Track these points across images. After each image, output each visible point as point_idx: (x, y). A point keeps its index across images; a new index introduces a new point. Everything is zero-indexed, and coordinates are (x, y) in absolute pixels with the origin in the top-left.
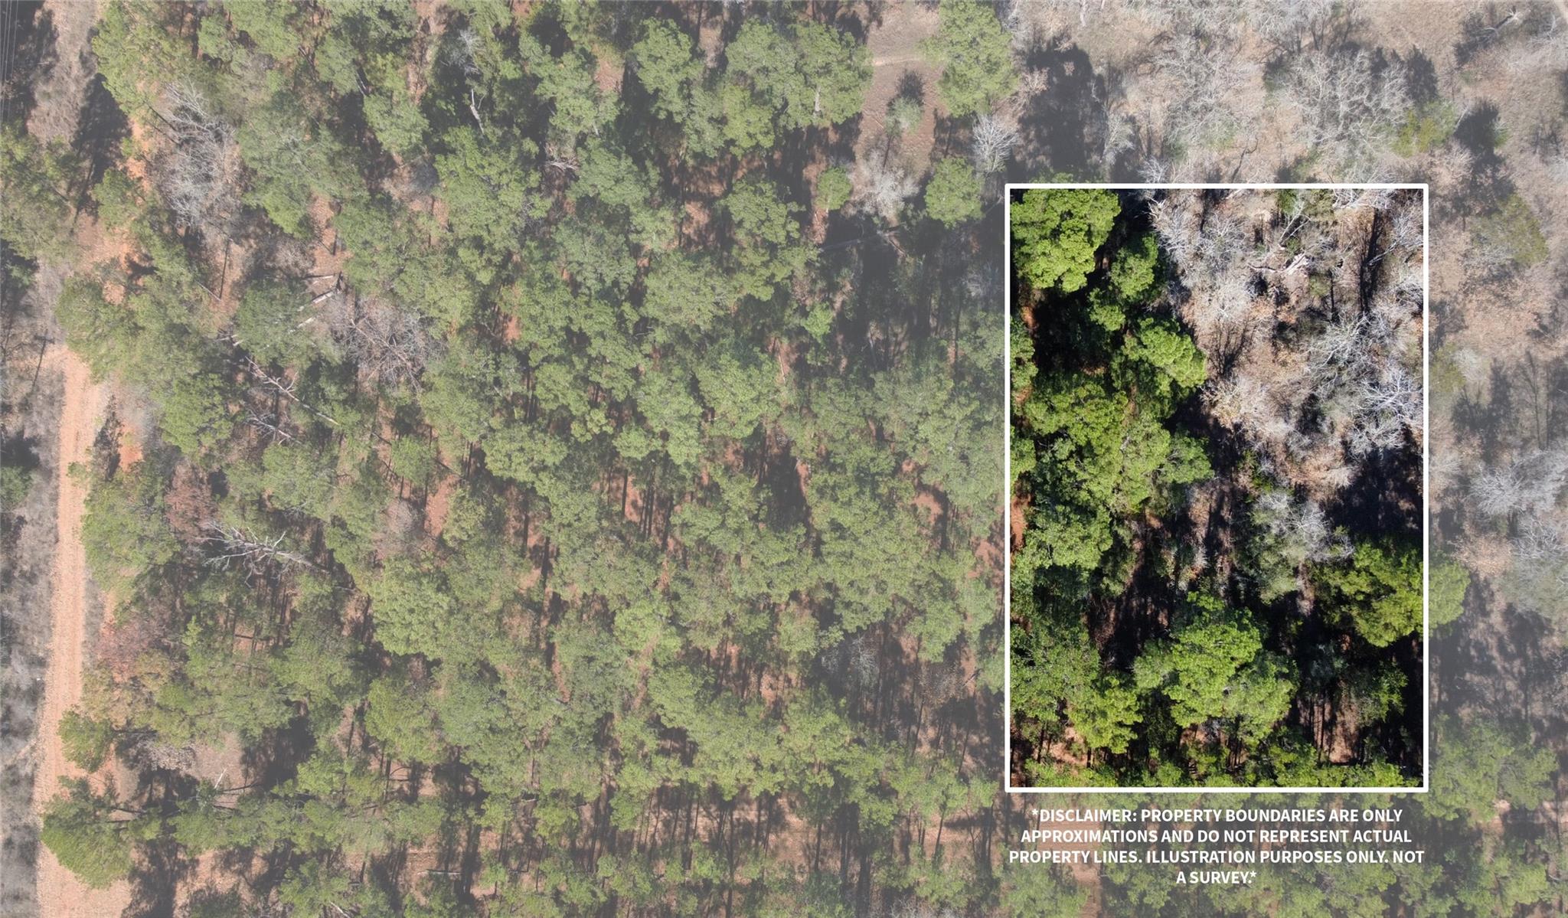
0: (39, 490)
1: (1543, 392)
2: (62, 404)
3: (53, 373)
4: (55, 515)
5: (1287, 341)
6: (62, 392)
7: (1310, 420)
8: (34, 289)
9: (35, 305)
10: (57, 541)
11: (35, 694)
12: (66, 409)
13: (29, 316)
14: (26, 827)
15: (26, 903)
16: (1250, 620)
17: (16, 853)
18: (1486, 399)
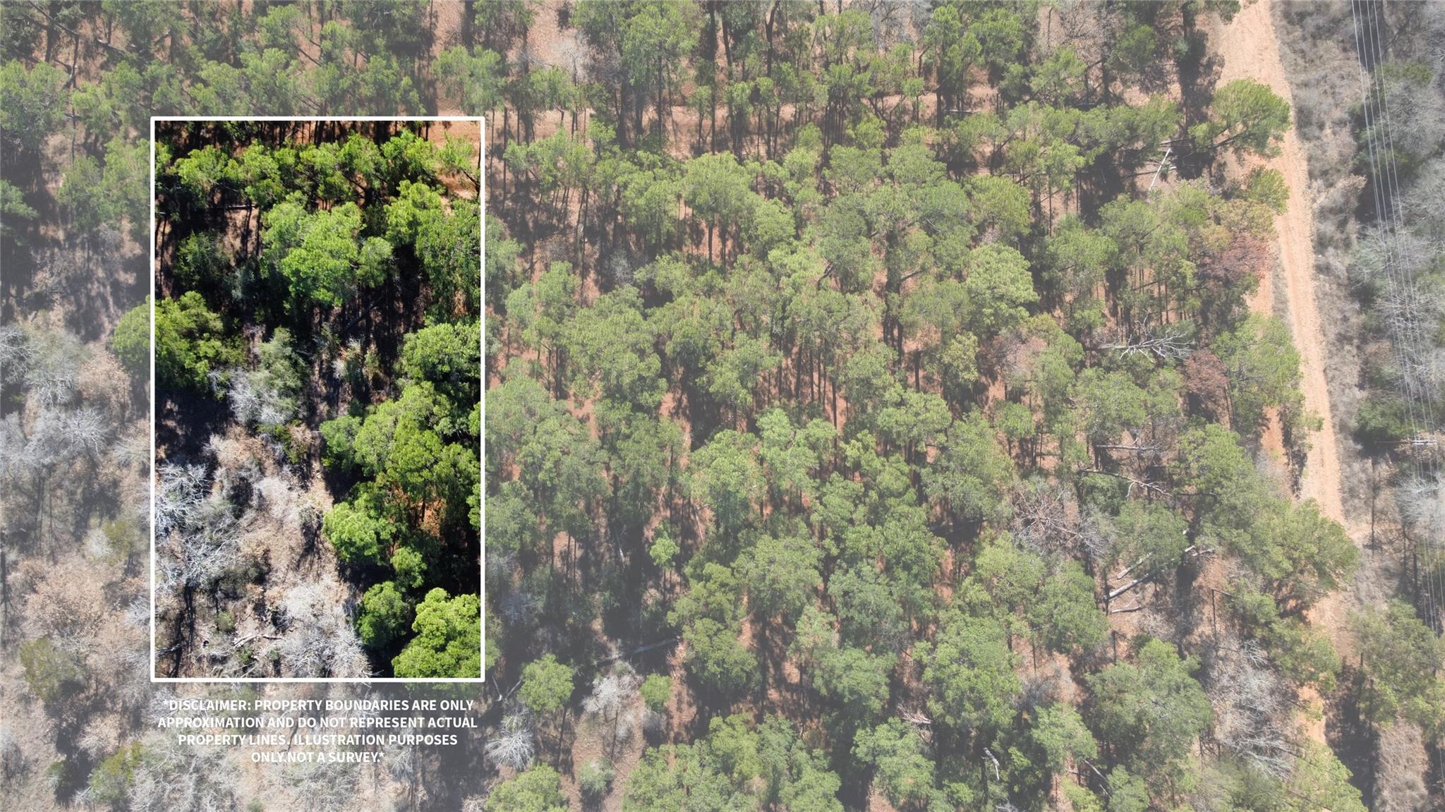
0: (1349, 413)
1: (45, 529)
2: (1342, 490)
3: (1354, 518)
4: (1330, 392)
5: (256, 565)
6: (1344, 501)
7: (241, 496)
8: (1386, 595)
9: (1383, 581)
10: (1325, 371)
11: (1321, 244)
12: (1337, 486)
13: (1386, 570)
14: (1308, 139)
15: (1298, 81)
16: (290, 282)
17: (1314, 119)
18: (94, 521)
